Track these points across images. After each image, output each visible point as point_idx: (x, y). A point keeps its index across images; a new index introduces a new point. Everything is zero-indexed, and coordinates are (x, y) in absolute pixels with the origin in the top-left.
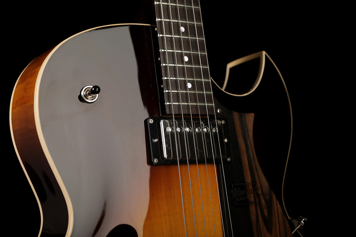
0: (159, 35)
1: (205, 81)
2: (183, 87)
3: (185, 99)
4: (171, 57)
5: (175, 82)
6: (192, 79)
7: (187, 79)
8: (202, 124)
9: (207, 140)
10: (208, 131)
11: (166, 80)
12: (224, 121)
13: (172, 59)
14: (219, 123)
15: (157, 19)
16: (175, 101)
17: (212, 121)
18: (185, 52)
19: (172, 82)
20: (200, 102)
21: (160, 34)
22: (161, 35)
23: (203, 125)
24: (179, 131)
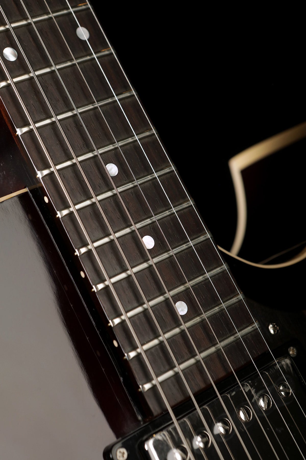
0: (61, 214)
1: (215, 276)
2: (168, 319)
3: (185, 350)
4: (110, 256)
5: (143, 319)
6: (181, 288)
7: (169, 294)
8: (249, 393)
9: (277, 429)
10: (269, 404)
11: (119, 325)
12: (294, 346)
13: (114, 262)
14: (287, 364)
15: (39, 173)
16: (162, 369)
17: (268, 370)
18: (139, 225)
19: (138, 322)
20: (222, 337)
21: (60, 210)
22: (65, 212)
23: (253, 392)
24: (201, 445)
